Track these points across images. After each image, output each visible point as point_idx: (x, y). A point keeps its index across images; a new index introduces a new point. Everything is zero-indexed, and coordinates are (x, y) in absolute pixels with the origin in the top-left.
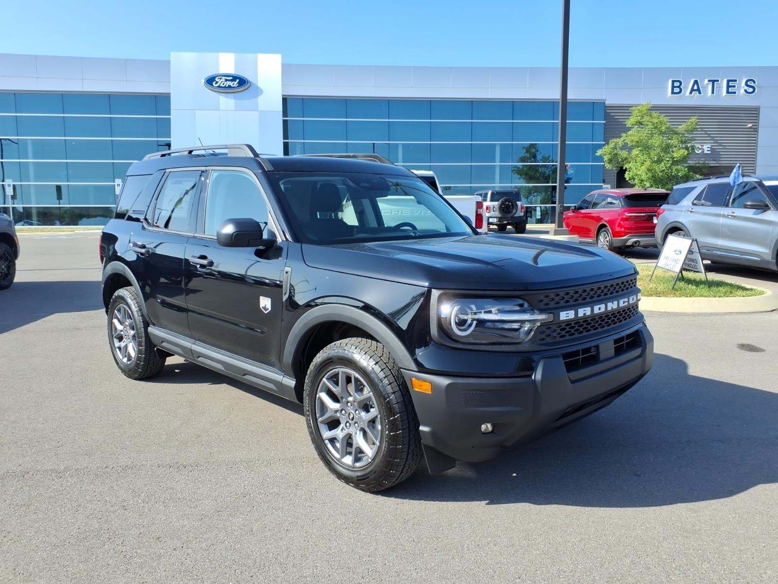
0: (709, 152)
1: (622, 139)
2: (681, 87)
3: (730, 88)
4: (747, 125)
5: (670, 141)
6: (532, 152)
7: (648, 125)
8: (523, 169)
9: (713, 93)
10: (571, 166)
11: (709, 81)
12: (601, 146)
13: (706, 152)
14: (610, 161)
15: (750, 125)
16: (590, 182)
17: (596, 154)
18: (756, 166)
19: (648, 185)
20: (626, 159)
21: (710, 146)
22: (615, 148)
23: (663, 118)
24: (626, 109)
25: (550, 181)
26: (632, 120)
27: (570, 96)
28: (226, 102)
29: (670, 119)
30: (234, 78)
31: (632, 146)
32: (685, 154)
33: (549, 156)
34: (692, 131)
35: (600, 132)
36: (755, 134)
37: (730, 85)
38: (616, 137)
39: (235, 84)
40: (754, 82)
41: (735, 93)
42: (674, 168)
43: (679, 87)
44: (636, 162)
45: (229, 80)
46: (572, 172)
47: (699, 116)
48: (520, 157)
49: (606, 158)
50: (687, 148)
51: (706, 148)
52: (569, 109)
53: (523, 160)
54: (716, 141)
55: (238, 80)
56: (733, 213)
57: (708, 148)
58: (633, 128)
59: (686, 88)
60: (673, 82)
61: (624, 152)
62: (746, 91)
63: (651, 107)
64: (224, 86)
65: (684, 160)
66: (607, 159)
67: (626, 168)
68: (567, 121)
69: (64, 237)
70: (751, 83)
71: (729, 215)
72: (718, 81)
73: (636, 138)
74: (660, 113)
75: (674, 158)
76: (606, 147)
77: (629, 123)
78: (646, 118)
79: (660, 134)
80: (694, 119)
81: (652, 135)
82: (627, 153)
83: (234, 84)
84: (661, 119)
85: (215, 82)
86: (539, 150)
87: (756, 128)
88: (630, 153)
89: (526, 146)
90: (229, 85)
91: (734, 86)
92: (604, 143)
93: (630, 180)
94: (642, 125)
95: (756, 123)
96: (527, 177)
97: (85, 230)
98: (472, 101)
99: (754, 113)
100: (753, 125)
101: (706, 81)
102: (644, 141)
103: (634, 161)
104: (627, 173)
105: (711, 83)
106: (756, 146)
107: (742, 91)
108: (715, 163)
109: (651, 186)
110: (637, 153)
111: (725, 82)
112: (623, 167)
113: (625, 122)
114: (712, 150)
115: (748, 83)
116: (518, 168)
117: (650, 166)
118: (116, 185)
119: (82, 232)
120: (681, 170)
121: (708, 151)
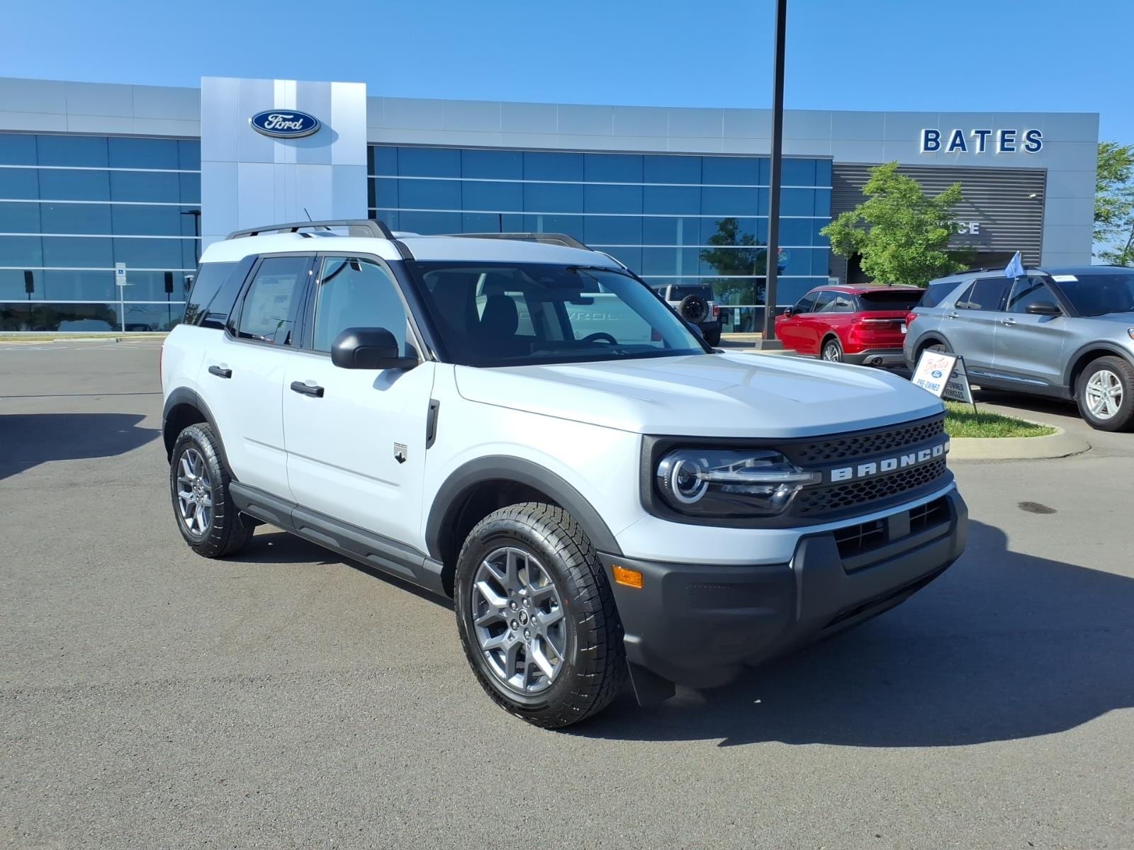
0: (977, 233)
1: (857, 213)
2: (938, 140)
3: (1006, 143)
4: (1029, 195)
5: (923, 216)
6: (728, 230)
7: (892, 193)
8: (715, 253)
9: (982, 149)
10: (784, 250)
11: (977, 132)
12: (826, 223)
13: (972, 232)
14: (839, 244)
15: (1034, 195)
16: (810, 273)
17: (820, 234)
18: (1041, 253)
19: (892, 278)
20: (862, 241)
21: (978, 224)
22: (846, 225)
23: (913, 183)
24: (863, 170)
25: (754, 271)
26: (871, 185)
27: (786, 150)
28: (284, 151)
29: (924, 185)
30: (296, 116)
31: (871, 222)
32: (945, 235)
33: (753, 236)
34: (953, 202)
35: (825, 202)
36: (1041, 208)
37: (1006, 138)
38: (849, 210)
39: (298, 125)
40: (1039, 135)
41: (1013, 149)
42: (930, 254)
43: (935, 140)
44: (876, 246)
45: (289, 120)
46: (785, 258)
47: (963, 181)
48: (711, 236)
49: (833, 239)
50: (946, 227)
51: (973, 227)
52: (784, 168)
53: (715, 241)
54: (987, 218)
55: (301, 120)
56: (1012, 319)
57: (975, 226)
58: (872, 197)
59: (945, 142)
60: (927, 133)
61: (859, 230)
62: (1027, 147)
63: (898, 168)
64: (281, 127)
65: (942, 243)
66: (834, 241)
67: (862, 254)
68: (781, 187)
69: (39, 349)
70: (1034, 136)
71: (1005, 323)
72: (989, 132)
73: (876, 212)
74: (910, 176)
75: (929, 240)
76: (834, 223)
77: (866, 190)
78: (891, 183)
79: (911, 206)
80: (956, 186)
81: (898, 206)
82: (863, 232)
83: (295, 125)
84: (911, 185)
85: (267, 122)
86: (739, 227)
87: (1041, 200)
88: (867, 233)
89: (721, 221)
90: (288, 127)
91: (1012, 141)
92: (831, 218)
93: (867, 271)
94: (885, 192)
95: (1042, 192)
96: (722, 265)
97: (70, 338)
98: (643, 156)
99: (1038, 178)
100: (1037, 196)
101: (973, 133)
102: (887, 216)
103: (873, 244)
104: (863, 260)
105: (980, 135)
106: (1042, 225)
107: (1023, 147)
108: (986, 249)
109: (897, 280)
110: (878, 232)
111: (999, 133)
112: (857, 252)
113: (861, 188)
114: (980, 229)
115: (1031, 136)
116: (709, 252)
117: (896, 251)
118: (117, 272)
119: (65, 340)
120: (939, 258)
121: (975, 230)
